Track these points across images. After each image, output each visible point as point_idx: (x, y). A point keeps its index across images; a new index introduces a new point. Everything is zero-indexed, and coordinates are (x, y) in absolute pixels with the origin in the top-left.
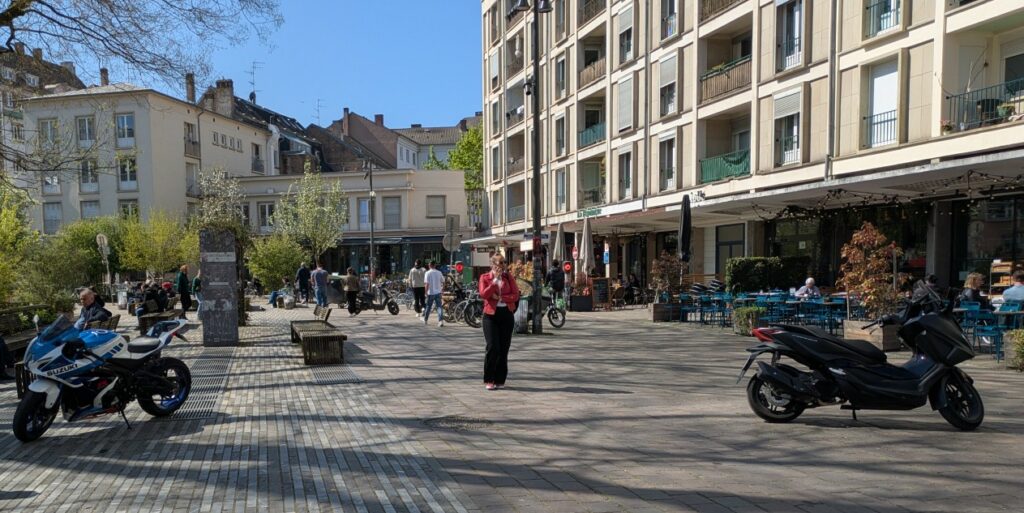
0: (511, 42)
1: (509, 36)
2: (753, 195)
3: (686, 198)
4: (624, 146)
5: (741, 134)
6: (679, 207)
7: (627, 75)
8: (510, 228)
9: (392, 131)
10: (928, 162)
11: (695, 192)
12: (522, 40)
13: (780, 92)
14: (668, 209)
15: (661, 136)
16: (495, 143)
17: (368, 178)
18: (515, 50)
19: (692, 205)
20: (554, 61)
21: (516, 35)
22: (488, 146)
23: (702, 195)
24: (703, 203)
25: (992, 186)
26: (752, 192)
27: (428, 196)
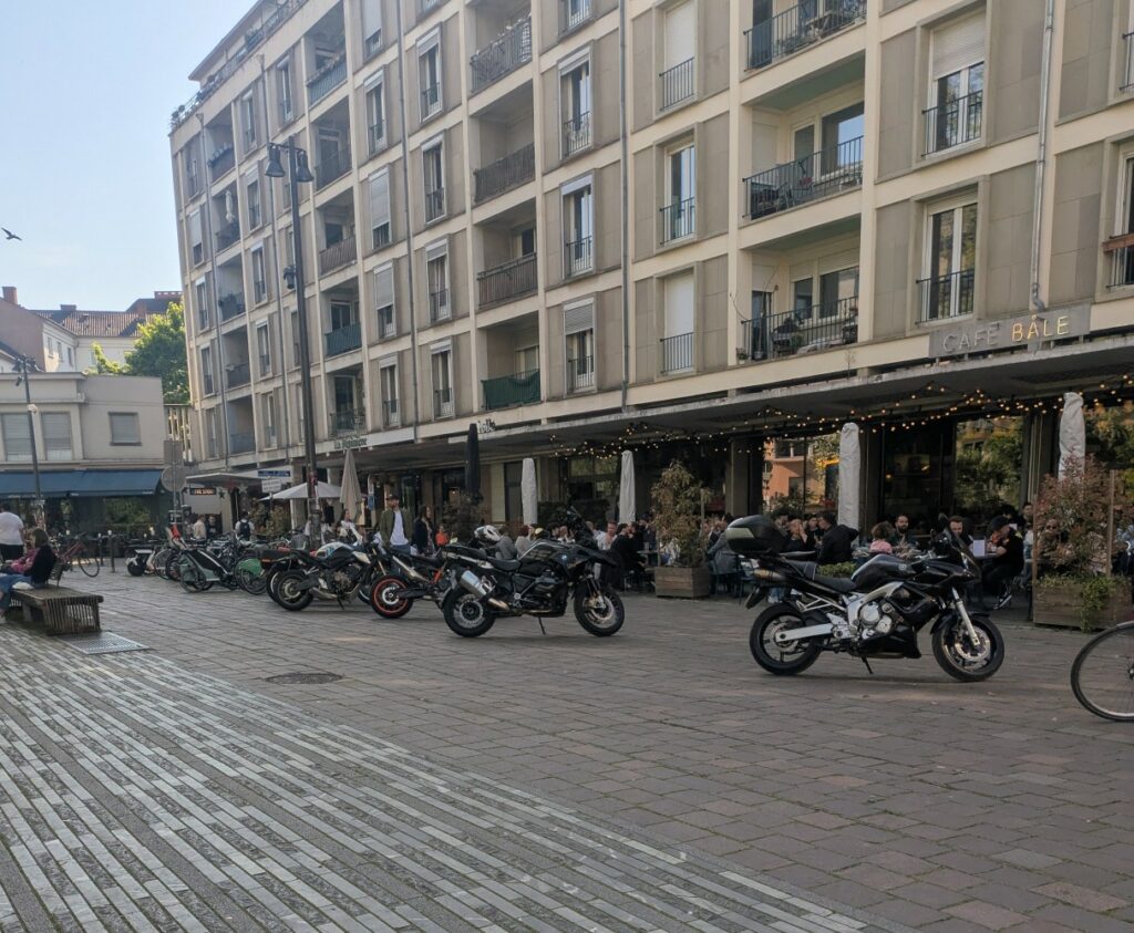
0: (220, 198)
1: (217, 189)
2: (545, 426)
3: (473, 427)
4: (388, 356)
5: (526, 350)
6: (464, 439)
7: (384, 264)
8: (234, 462)
9: (35, 313)
10: (723, 394)
11: (483, 419)
12: (234, 198)
13: (570, 301)
14: (451, 441)
15: (432, 347)
16: (205, 342)
17: (22, 385)
18: (226, 213)
19: (480, 437)
20: (283, 233)
21: (224, 191)
22: (193, 345)
23: (492, 424)
24: (494, 435)
25: (786, 422)
26: (544, 422)
27: (111, 414)
